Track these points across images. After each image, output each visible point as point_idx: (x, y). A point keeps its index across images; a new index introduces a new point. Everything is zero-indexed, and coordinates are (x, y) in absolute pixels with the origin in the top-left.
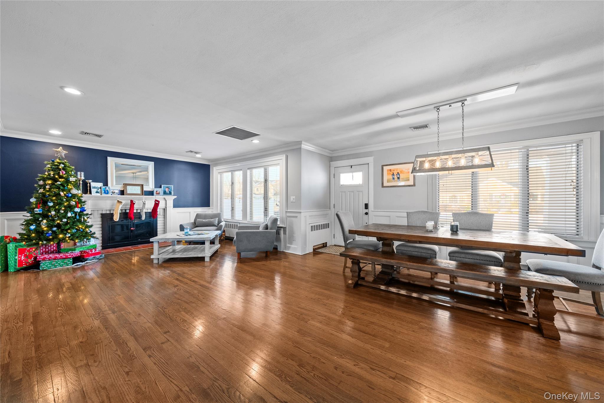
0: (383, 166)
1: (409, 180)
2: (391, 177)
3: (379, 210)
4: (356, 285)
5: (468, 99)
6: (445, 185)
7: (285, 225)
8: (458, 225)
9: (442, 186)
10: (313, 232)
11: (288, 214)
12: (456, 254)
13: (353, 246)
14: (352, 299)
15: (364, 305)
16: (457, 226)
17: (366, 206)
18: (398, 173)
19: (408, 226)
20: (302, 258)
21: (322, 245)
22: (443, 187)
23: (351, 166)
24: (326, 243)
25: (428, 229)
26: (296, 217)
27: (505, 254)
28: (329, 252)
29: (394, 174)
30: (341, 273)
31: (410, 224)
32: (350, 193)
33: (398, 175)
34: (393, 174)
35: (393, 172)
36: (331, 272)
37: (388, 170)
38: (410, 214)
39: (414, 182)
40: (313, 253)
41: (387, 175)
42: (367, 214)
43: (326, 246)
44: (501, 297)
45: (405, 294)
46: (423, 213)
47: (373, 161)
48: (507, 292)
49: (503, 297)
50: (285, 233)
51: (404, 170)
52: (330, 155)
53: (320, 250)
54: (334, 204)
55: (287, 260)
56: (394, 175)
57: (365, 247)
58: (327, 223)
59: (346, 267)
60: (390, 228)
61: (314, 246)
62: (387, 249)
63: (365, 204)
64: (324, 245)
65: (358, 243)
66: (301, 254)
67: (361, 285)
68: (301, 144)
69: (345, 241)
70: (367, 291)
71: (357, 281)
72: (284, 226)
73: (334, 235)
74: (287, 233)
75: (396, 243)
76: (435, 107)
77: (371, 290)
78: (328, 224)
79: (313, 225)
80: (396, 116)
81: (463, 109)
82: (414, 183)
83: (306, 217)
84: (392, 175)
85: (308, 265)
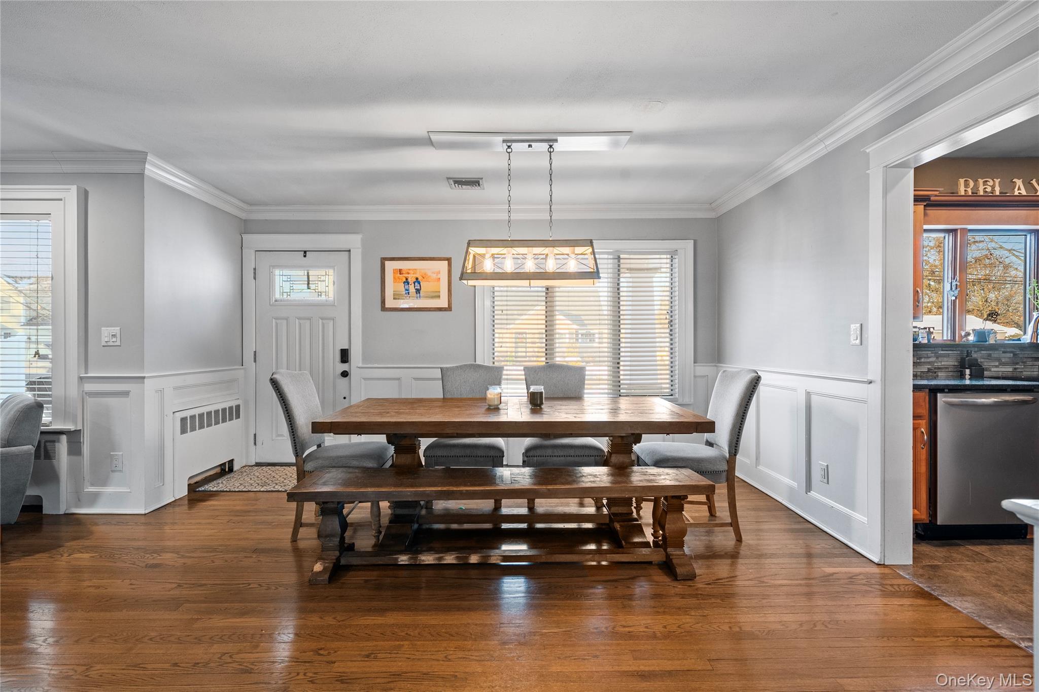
0: (383, 260)
1: (439, 297)
2: (401, 287)
3: (376, 365)
4: (337, 572)
5: (559, 138)
6: (505, 310)
7: (75, 422)
8: (543, 391)
9: (500, 312)
10: (189, 434)
11: (89, 387)
12: (538, 451)
13: (319, 463)
14: (329, 620)
15: (366, 626)
16: (541, 393)
17: (345, 356)
18: (417, 279)
19: (444, 399)
20: (146, 524)
21: (218, 470)
22: (501, 315)
23: (305, 252)
24: (231, 462)
25: (491, 403)
26: (126, 394)
27: (611, 441)
28: (241, 488)
29: (409, 280)
30: (287, 544)
31: (448, 396)
32: (302, 321)
33: (416, 284)
34: (407, 282)
35: (406, 275)
36: (255, 551)
37: (395, 271)
38: (449, 373)
39: (449, 301)
40: (189, 500)
41: (394, 282)
42: (345, 374)
43: (231, 470)
44: (607, 521)
45: (454, 562)
46: (472, 370)
47: (360, 246)
48: (615, 510)
49: (611, 520)
50: (75, 448)
51: (429, 274)
52: (243, 216)
53: (211, 487)
54: (255, 352)
55: (87, 543)
56: (408, 284)
57: (355, 463)
58: (233, 404)
59: (302, 525)
60: (412, 408)
61: (190, 478)
62: (405, 459)
63: (342, 350)
64: (226, 469)
65: (333, 454)
66: (143, 512)
67: (349, 568)
68: (144, 161)
69: (297, 451)
70: (366, 581)
71: (338, 559)
72: (71, 427)
73: (255, 435)
74: (86, 449)
75: (425, 443)
76: (504, 141)
77: (375, 573)
78: (238, 407)
79: (188, 414)
80: (427, 142)
81: (551, 159)
82: (449, 306)
83: (161, 392)
84: (404, 282)
85: (169, 543)
